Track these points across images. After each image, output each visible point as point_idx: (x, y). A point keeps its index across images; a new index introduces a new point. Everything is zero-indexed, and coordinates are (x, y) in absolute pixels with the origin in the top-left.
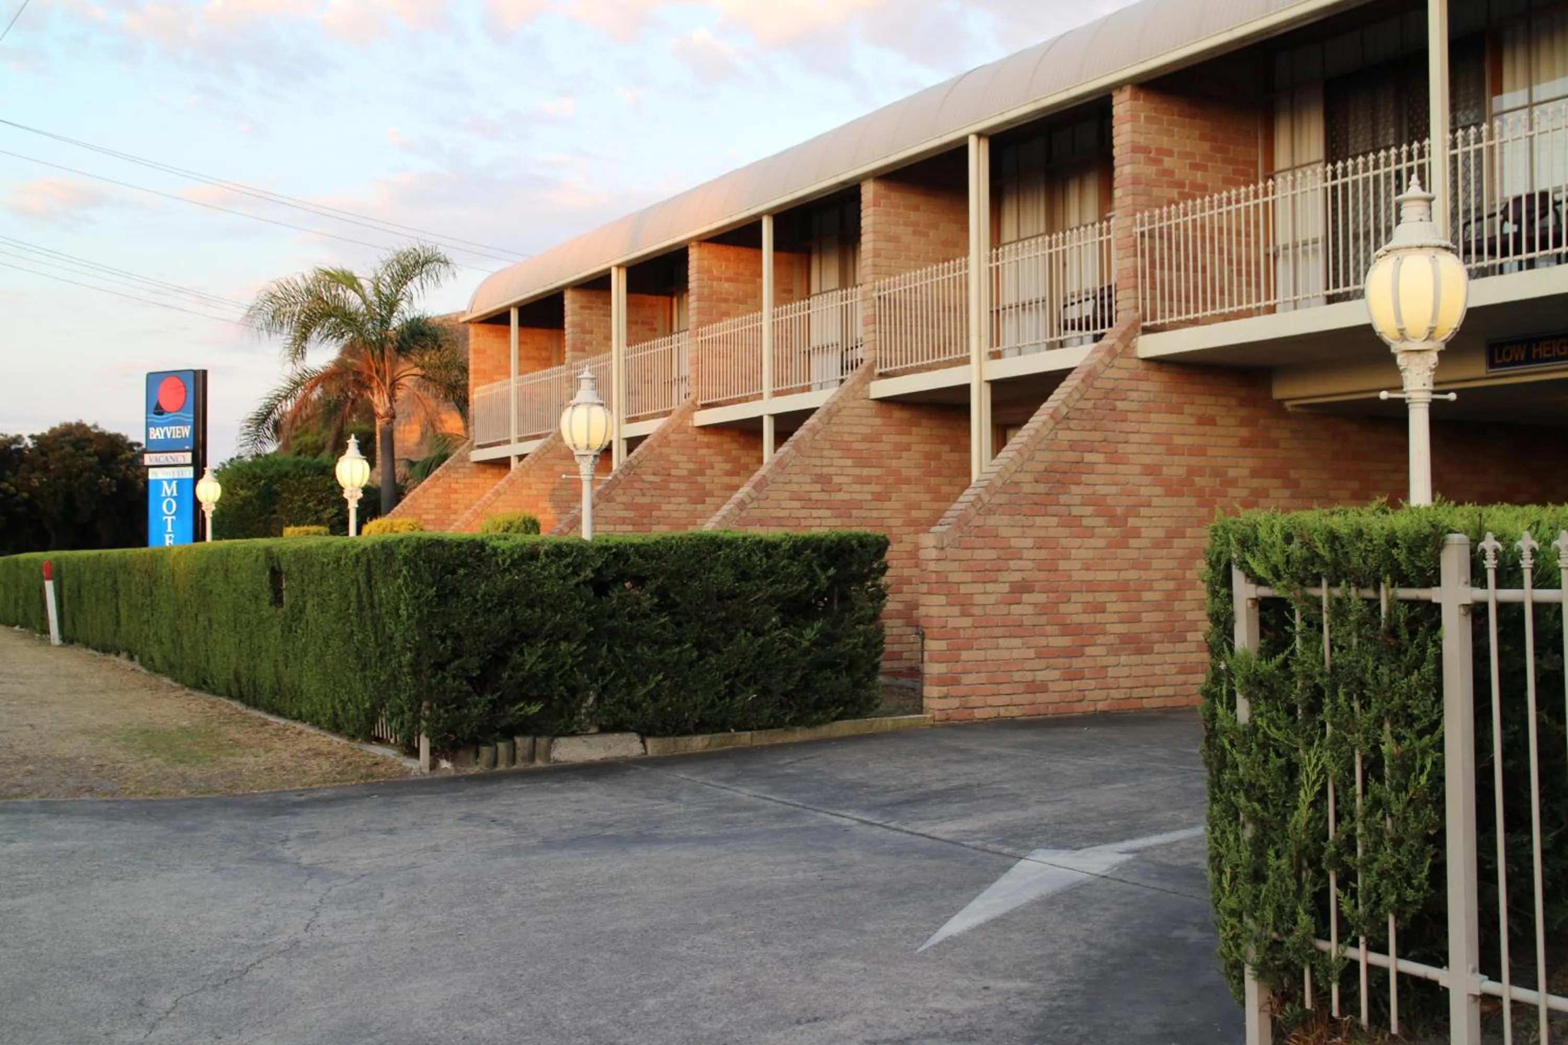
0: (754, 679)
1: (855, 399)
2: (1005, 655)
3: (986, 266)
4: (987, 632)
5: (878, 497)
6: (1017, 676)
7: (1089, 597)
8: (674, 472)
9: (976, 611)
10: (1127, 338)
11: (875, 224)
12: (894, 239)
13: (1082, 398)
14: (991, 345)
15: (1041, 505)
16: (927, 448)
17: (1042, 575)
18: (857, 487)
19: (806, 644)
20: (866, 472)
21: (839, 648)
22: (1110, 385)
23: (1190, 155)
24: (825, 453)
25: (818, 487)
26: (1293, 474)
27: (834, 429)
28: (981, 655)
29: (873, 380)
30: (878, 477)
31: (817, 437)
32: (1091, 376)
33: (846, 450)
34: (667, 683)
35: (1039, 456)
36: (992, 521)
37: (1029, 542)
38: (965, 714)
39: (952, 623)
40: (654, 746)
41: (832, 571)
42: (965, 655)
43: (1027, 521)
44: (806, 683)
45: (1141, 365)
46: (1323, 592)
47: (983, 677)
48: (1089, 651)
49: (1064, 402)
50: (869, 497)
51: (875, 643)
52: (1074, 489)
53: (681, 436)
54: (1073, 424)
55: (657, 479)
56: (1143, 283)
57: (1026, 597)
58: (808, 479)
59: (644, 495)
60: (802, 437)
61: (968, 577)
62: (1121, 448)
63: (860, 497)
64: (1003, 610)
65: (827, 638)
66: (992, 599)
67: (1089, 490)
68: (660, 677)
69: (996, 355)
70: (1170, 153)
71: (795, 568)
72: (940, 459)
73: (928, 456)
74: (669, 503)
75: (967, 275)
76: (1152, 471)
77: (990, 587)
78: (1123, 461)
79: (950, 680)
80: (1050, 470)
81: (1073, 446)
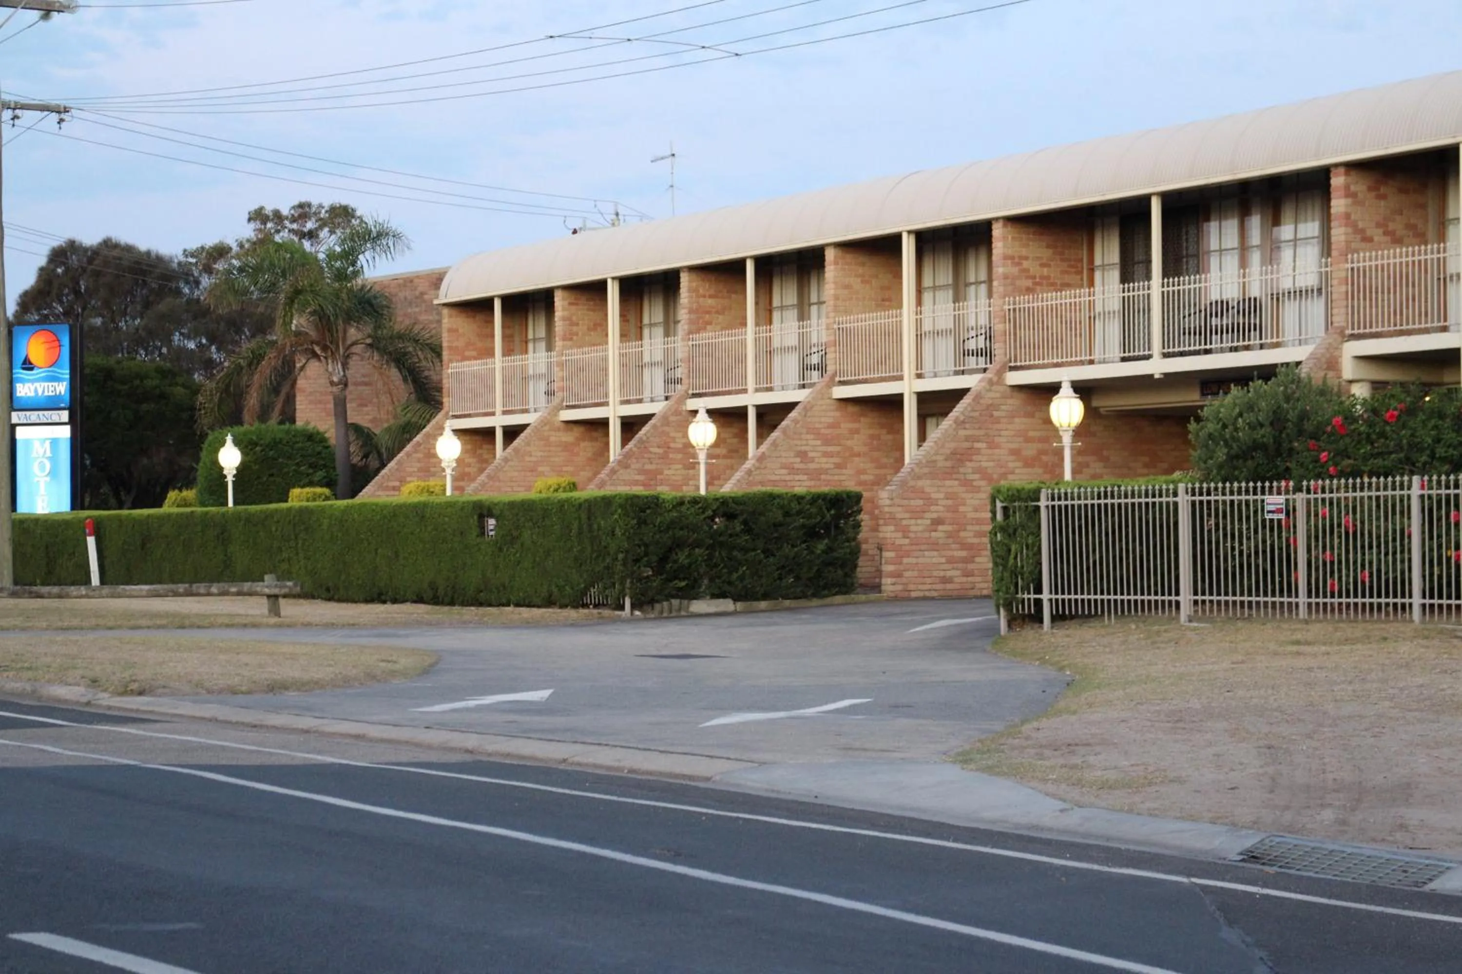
0: (791, 571)
1: (822, 399)
2: (928, 560)
3: (913, 317)
4: (918, 547)
5: (838, 466)
6: (935, 573)
7: (977, 528)
8: (672, 445)
9: (912, 535)
10: (1000, 373)
11: (835, 277)
12: (847, 287)
13: (973, 411)
14: (917, 369)
15: (949, 473)
16: (871, 432)
17: (949, 515)
18: (824, 460)
19: (819, 552)
20: (830, 449)
21: (835, 554)
22: (990, 402)
23: (1038, 258)
24: (803, 436)
25: (798, 460)
26: (1105, 453)
27: (809, 420)
28: (914, 561)
29: (834, 386)
30: (839, 452)
31: (798, 426)
32: (978, 397)
33: (817, 434)
34: (748, 572)
35: (947, 445)
36: (920, 483)
37: (941, 496)
38: (906, 594)
39: (898, 542)
40: (740, 606)
41: (833, 512)
42: (905, 560)
43: (940, 483)
44: (819, 572)
45: (1008, 389)
46: (1016, 504)
47: (915, 573)
48: (978, 559)
49: (962, 413)
50: (832, 466)
51: (856, 552)
52: (968, 464)
53: (679, 417)
54: (967, 426)
55: (660, 451)
56: (1010, 339)
57: (940, 528)
58: (792, 454)
59: (651, 463)
60: (787, 426)
61: (907, 515)
62: (997, 439)
63: (827, 466)
64: (927, 535)
65: (830, 549)
66: (920, 528)
67: (978, 464)
68: (744, 568)
69: (919, 376)
70: (1026, 258)
71: (814, 510)
72: (879, 439)
73: (872, 437)
74: (670, 469)
75: (901, 321)
76: (1015, 452)
77: (919, 521)
78: (997, 446)
79: (898, 575)
80: (954, 453)
81: (967, 439)
